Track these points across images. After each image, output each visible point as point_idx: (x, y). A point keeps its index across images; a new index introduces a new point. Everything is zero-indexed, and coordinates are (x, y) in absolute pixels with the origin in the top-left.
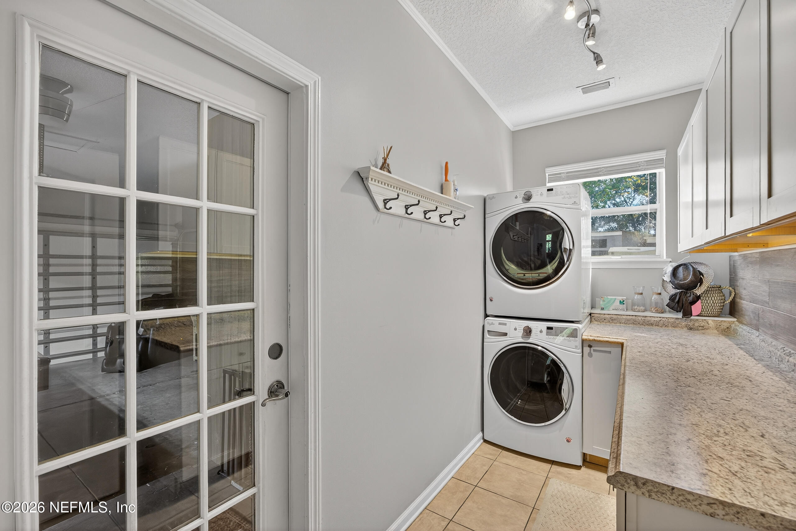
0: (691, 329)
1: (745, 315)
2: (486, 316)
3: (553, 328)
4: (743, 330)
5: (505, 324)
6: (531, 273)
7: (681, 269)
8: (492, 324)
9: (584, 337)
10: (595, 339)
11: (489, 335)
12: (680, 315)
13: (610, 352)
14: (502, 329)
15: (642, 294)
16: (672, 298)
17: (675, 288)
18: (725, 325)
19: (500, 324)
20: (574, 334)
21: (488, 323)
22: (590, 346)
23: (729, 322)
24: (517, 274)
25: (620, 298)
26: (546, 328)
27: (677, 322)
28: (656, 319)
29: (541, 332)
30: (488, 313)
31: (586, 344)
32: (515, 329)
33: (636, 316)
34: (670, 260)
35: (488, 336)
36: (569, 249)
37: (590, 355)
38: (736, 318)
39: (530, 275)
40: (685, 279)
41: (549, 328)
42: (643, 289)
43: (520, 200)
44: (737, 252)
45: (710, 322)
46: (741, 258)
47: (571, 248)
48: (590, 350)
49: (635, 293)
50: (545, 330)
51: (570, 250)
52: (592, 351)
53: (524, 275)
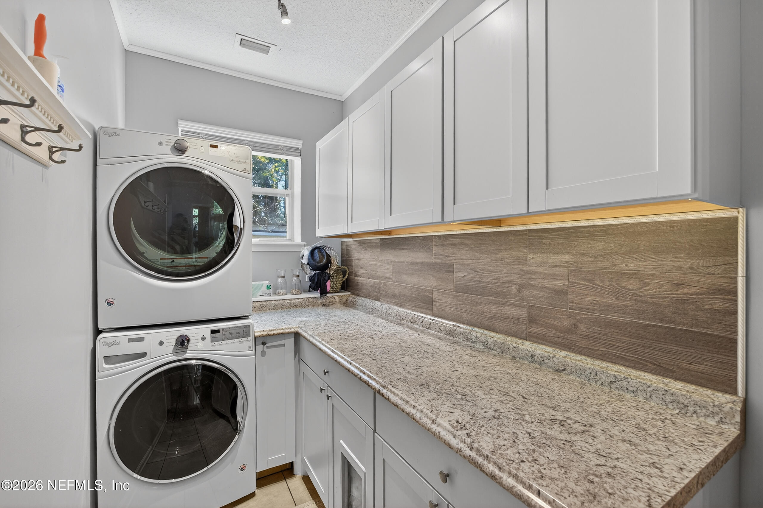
0: (324, 305)
1: (361, 289)
2: (98, 332)
3: (219, 330)
4: (360, 300)
5: (142, 339)
6: (185, 258)
7: (316, 251)
8: (115, 343)
9: (257, 334)
10: (269, 333)
11: (107, 363)
12: (317, 294)
13: (284, 345)
14: (137, 348)
15: (284, 277)
16: (312, 279)
17: (312, 270)
18: (345, 298)
19: (131, 340)
20: (246, 332)
21: (105, 344)
22: (264, 344)
23: (346, 296)
24: (161, 259)
25: (267, 283)
26: (209, 332)
27: (315, 300)
28: (299, 300)
29: (203, 339)
30: (101, 326)
31: (259, 342)
32: (161, 343)
33: (283, 300)
34: (305, 243)
35: (105, 366)
36: (239, 227)
37: (263, 353)
38: (349, 292)
39: (183, 260)
40: (321, 262)
41: (213, 332)
42: (285, 273)
43: (167, 149)
44: (352, 238)
45: (336, 297)
46: (356, 243)
47: (242, 227)
48: (263, 348)
49: (278, 276)
50: (208, 335)
51: (241, 230)
52: (265, 349)
53: (173, 261)
